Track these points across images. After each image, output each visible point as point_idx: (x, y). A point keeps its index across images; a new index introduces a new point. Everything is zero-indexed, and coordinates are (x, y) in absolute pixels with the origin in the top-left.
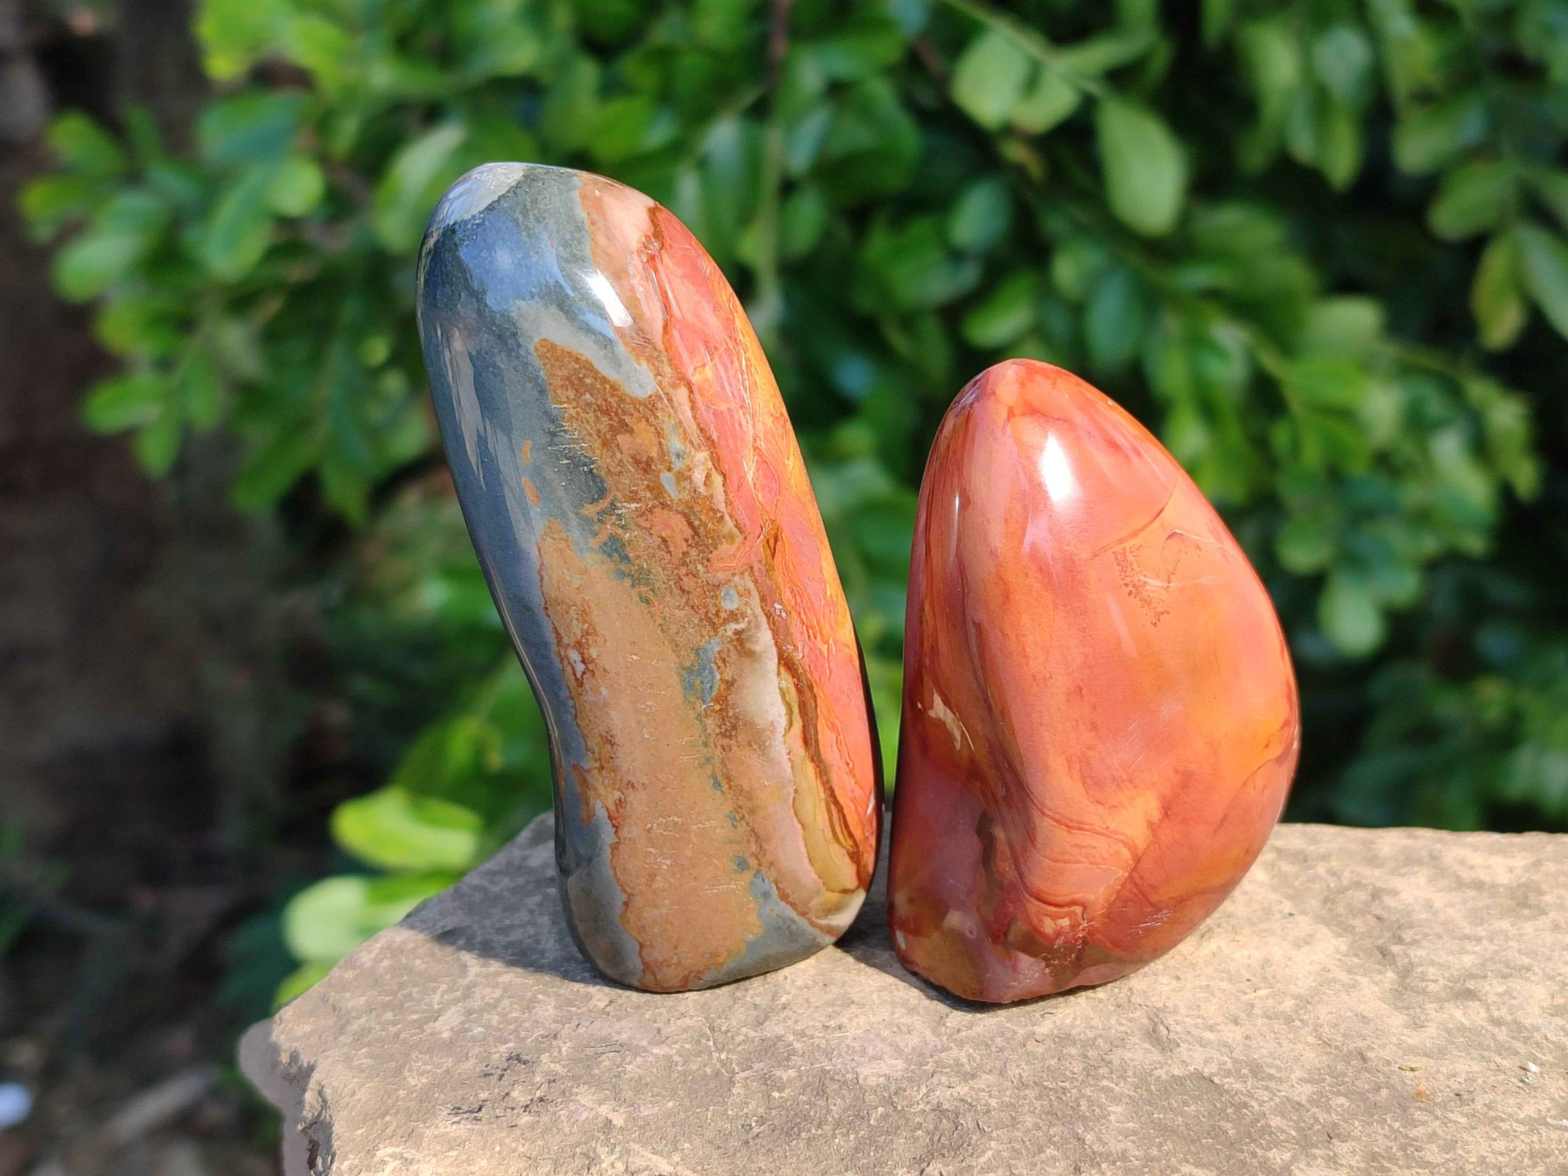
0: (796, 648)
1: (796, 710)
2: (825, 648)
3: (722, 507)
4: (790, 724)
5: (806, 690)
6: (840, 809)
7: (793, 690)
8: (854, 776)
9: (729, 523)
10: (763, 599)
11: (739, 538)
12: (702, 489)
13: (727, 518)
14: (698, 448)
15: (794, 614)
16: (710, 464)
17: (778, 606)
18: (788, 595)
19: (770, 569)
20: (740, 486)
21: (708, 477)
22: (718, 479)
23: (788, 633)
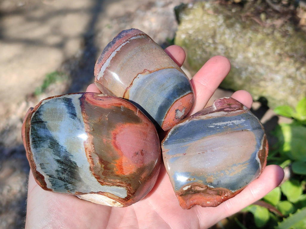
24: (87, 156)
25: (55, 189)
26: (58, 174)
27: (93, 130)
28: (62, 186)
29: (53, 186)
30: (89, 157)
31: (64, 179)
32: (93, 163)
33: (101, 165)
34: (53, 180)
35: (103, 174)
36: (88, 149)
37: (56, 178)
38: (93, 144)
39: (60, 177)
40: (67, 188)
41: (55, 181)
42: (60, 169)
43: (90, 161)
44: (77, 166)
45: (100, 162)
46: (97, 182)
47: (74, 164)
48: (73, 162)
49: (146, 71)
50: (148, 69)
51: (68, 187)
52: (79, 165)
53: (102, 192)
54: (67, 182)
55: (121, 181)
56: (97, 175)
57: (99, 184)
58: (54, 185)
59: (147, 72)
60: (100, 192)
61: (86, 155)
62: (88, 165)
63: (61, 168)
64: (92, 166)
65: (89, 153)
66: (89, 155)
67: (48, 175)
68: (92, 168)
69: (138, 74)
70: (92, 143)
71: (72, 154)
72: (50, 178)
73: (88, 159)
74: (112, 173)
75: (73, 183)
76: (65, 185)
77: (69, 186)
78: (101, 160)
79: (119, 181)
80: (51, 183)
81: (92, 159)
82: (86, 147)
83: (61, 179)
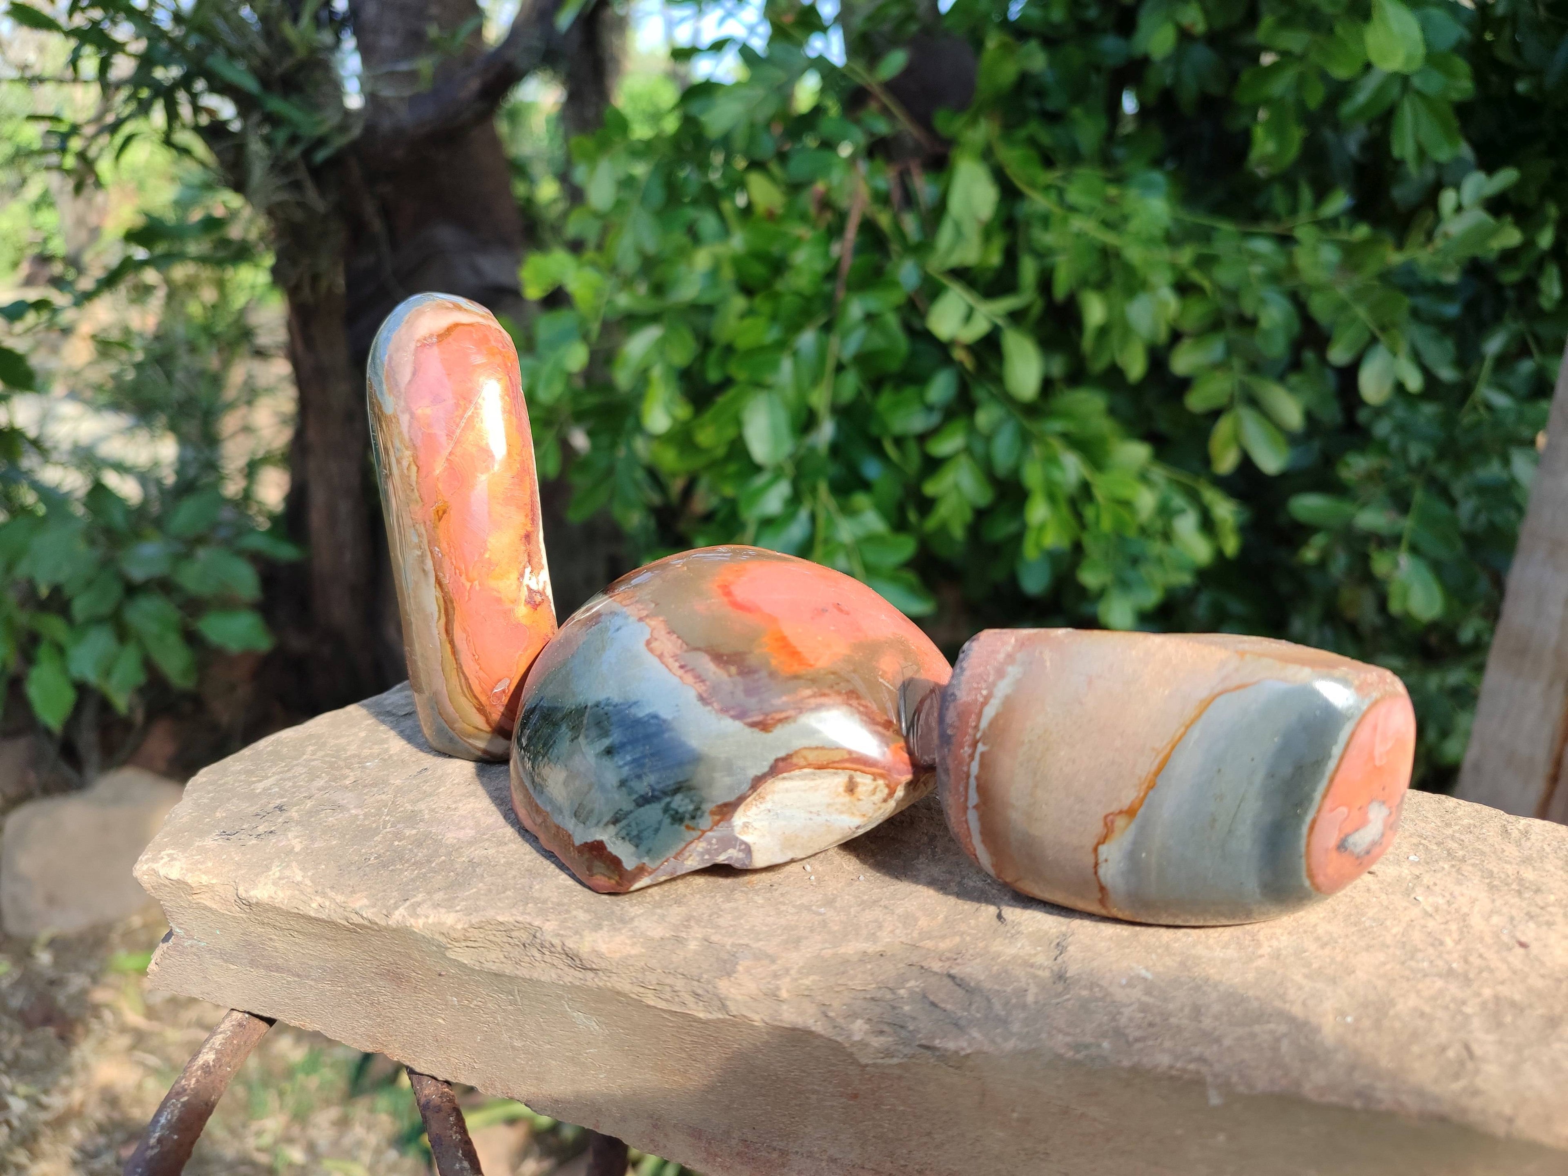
0: (445, 576)
1: (443, 611)
2: (468, 585)
3: (414, 484)
4: (439, 618)
5: (448, 603)
6: (466, 679)
7: (442, 600)
8: (479, 664)
9: (417, 494)
10: (429, 542)
11: (421, 504)
12: (406, 471)
13: (416, 491)
14: (407, 448)
15: (446, 557)
16: (411, 459)
17: (437, 549)
18: (444, 545)
19: (435, 527)
20: (427, 476)
21: (409, 465)
22: (414, 469)
23: (441, 566)
24: (673, 670)
25: (649, 851)
26: (631, 791)
27: (657, 605)
28: (660, 823)
29: (637, 846)
30: (680, 672)
31: (653, 790)
32: (700, 679)
33: (728, 672)
34: (629, 825)
35: (749, 692)
36: (666, 654)
37: (631, 812)
38: (674, 632)
39: (642, 796)
40: (677, 818)
41: (633, 824)
42: (626, 771)
43: (689, 678)
44: (664, 721)
45: (718, 665)
46: (748, 730)
47: (652, 721)
48: (646, 719)
49: (1112, 822)
50: (1115, 808)
51: (677, 812)
52: (665, 714)
53: (783, 759)
54: (665, 793)
55: (816, 690)
56: (733, 708)
57: (757, 735)
58: (636, 839)
59: (1120, 822)
60: (777, 760)
61: (670, 670)
62: (690, 693)
63: (625, 764)
64: (702, 688)
65: (676, 661)
66: (677, 664)
67: (606, 824)
68: (705, 695)
69: (1096, 850)
70: (669, 633)
71: (634, 699)
72: (619, 825)
73: (681, 677)
74: (772, 675)
75: (684, 785)
76: (666, 810)
77: (679, 802)
78: (718, 658)
79: (808, 692)
80: (630, 841)
81: (692, 670)
82: (658, 653)
83: (644, 801)
